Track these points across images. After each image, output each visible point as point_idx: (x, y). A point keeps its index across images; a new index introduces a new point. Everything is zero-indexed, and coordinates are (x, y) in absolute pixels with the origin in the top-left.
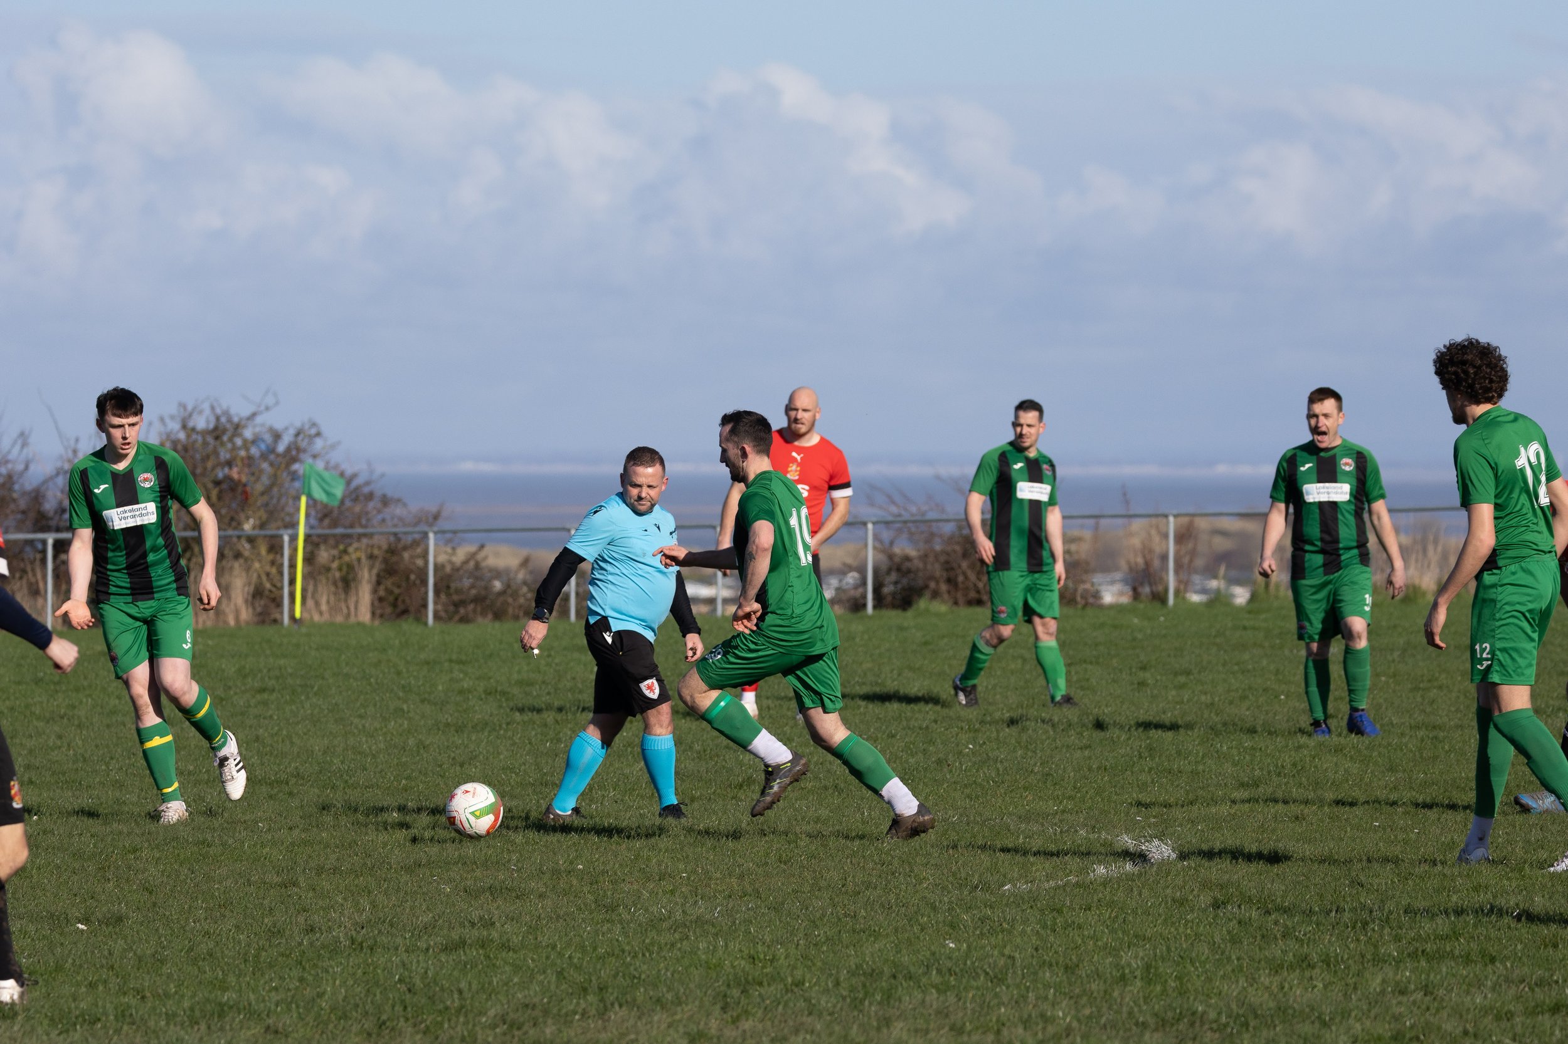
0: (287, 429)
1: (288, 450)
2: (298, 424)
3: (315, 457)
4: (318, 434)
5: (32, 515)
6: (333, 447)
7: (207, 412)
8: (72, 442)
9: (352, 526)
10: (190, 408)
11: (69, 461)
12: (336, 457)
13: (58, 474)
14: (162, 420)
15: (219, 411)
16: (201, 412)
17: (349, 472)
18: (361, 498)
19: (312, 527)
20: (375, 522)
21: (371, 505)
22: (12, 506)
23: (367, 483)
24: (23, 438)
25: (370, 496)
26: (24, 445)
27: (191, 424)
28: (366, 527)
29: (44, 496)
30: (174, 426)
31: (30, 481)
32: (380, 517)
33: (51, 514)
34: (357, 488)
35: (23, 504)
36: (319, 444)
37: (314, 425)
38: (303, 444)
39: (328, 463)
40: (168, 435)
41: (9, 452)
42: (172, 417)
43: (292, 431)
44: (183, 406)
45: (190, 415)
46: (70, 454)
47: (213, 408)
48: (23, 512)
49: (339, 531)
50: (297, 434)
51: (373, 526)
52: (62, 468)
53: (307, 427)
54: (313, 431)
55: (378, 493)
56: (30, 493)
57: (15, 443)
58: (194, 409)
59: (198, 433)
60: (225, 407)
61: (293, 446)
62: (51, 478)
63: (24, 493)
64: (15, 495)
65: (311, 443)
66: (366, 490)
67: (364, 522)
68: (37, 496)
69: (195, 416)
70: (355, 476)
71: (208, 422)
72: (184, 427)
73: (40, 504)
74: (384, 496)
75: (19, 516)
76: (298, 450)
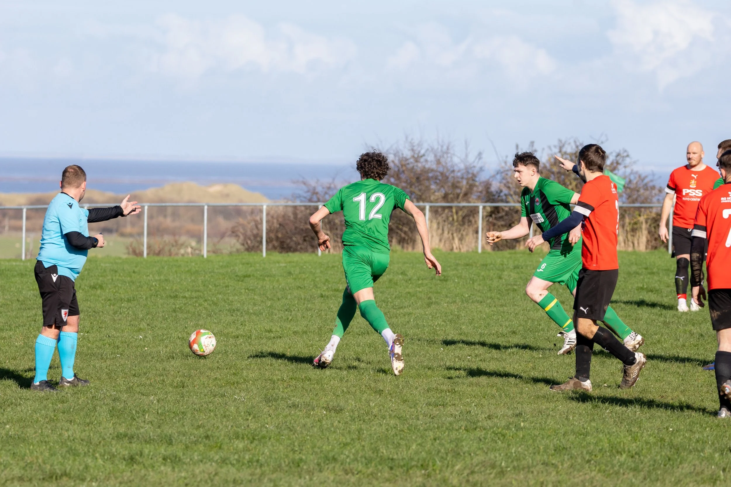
0: (612, 153)
1: (612, 164)
2: (618, 151)
3: (625, 167)
4: (628, 156)
5: (484, 193)
6: (635, 162)
7: (573, 144)
8: (504, 158)
9: (643, 202)
10: (563, 142)
11: (503, 167)
12: (635, 168)
13: (498, 173)
14: (550, 147)
15: (578, 144)
16: (569, 144)
17: (643, 176)
18: (649, 188)
19: (624, 203)
20: (655, 200)
21: (654, 192)
22: (475, 189)
23: (652, 181)
24: (480, 155)
25: (653, 188)
26: (480, 159)
27: (564, 150)
28: (650, 203)
29: (490, 185)
30: (557, 150)
31: (483, 177)
32: (657, 197)
33: (495, 193)
34: (646, 185)
35: (480, 189)
36: (628, 161)
37: (625, 151)
38: (620, 161)
39: (632, 170)
40: (552, 155)
41: (474, 162)
42: (555, 147)
43: (614, 154)
44: (560, 141)
45: (563, 146)
46: (503, 165)
47: (575, 142)
48: (481, 192)
49: (637, 205)
50: (618, 155)
51: (654, 203)
52: (499, 170)
53: (622, 152)
54: (625, 154)
55: (657, 187)
56: (483, 182)
57: (476, 158)
58: (565, 142)
59: (567, 154)
60: (581, 142)
61: (615, 162)
62: (494, 176)
63: (480, 183)
64: (477, 184)
65: (623, 160)
66: (651, 184)
67: (649, 200)
68: (487, 186)
69: (566, 146)
70: (646, 177)
71: (572, 147)
72: (560, 152)
73: (489, 188)
74: (661, 187)
75: (479, 194)
76: (618, 163)
